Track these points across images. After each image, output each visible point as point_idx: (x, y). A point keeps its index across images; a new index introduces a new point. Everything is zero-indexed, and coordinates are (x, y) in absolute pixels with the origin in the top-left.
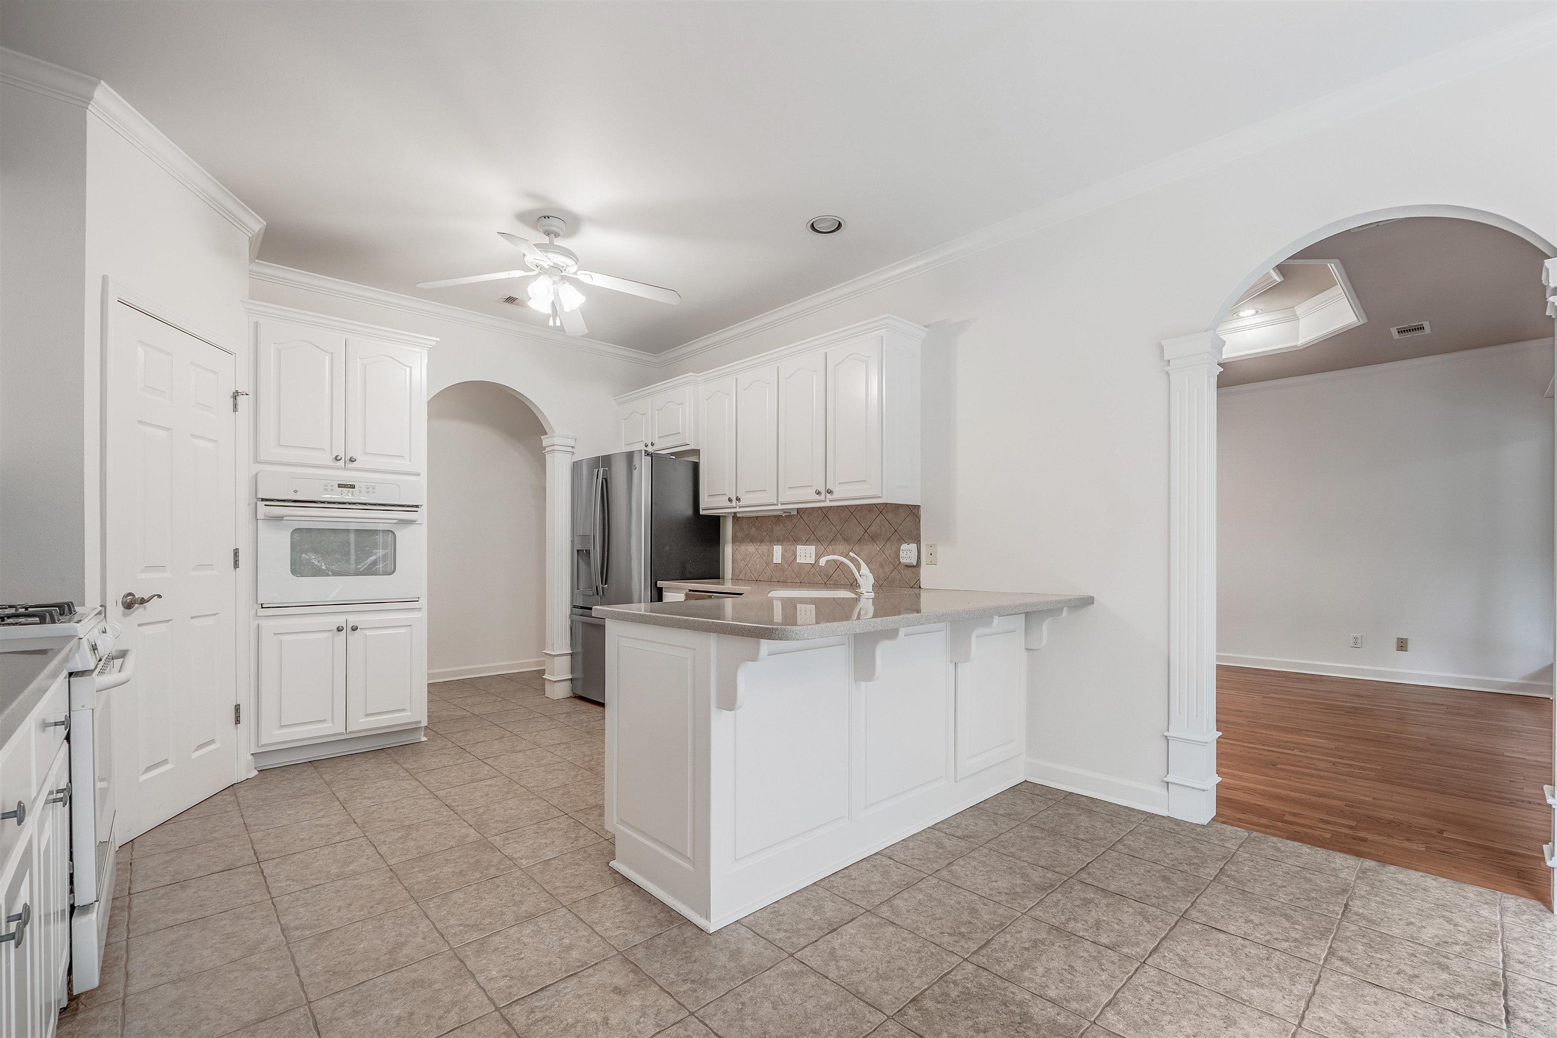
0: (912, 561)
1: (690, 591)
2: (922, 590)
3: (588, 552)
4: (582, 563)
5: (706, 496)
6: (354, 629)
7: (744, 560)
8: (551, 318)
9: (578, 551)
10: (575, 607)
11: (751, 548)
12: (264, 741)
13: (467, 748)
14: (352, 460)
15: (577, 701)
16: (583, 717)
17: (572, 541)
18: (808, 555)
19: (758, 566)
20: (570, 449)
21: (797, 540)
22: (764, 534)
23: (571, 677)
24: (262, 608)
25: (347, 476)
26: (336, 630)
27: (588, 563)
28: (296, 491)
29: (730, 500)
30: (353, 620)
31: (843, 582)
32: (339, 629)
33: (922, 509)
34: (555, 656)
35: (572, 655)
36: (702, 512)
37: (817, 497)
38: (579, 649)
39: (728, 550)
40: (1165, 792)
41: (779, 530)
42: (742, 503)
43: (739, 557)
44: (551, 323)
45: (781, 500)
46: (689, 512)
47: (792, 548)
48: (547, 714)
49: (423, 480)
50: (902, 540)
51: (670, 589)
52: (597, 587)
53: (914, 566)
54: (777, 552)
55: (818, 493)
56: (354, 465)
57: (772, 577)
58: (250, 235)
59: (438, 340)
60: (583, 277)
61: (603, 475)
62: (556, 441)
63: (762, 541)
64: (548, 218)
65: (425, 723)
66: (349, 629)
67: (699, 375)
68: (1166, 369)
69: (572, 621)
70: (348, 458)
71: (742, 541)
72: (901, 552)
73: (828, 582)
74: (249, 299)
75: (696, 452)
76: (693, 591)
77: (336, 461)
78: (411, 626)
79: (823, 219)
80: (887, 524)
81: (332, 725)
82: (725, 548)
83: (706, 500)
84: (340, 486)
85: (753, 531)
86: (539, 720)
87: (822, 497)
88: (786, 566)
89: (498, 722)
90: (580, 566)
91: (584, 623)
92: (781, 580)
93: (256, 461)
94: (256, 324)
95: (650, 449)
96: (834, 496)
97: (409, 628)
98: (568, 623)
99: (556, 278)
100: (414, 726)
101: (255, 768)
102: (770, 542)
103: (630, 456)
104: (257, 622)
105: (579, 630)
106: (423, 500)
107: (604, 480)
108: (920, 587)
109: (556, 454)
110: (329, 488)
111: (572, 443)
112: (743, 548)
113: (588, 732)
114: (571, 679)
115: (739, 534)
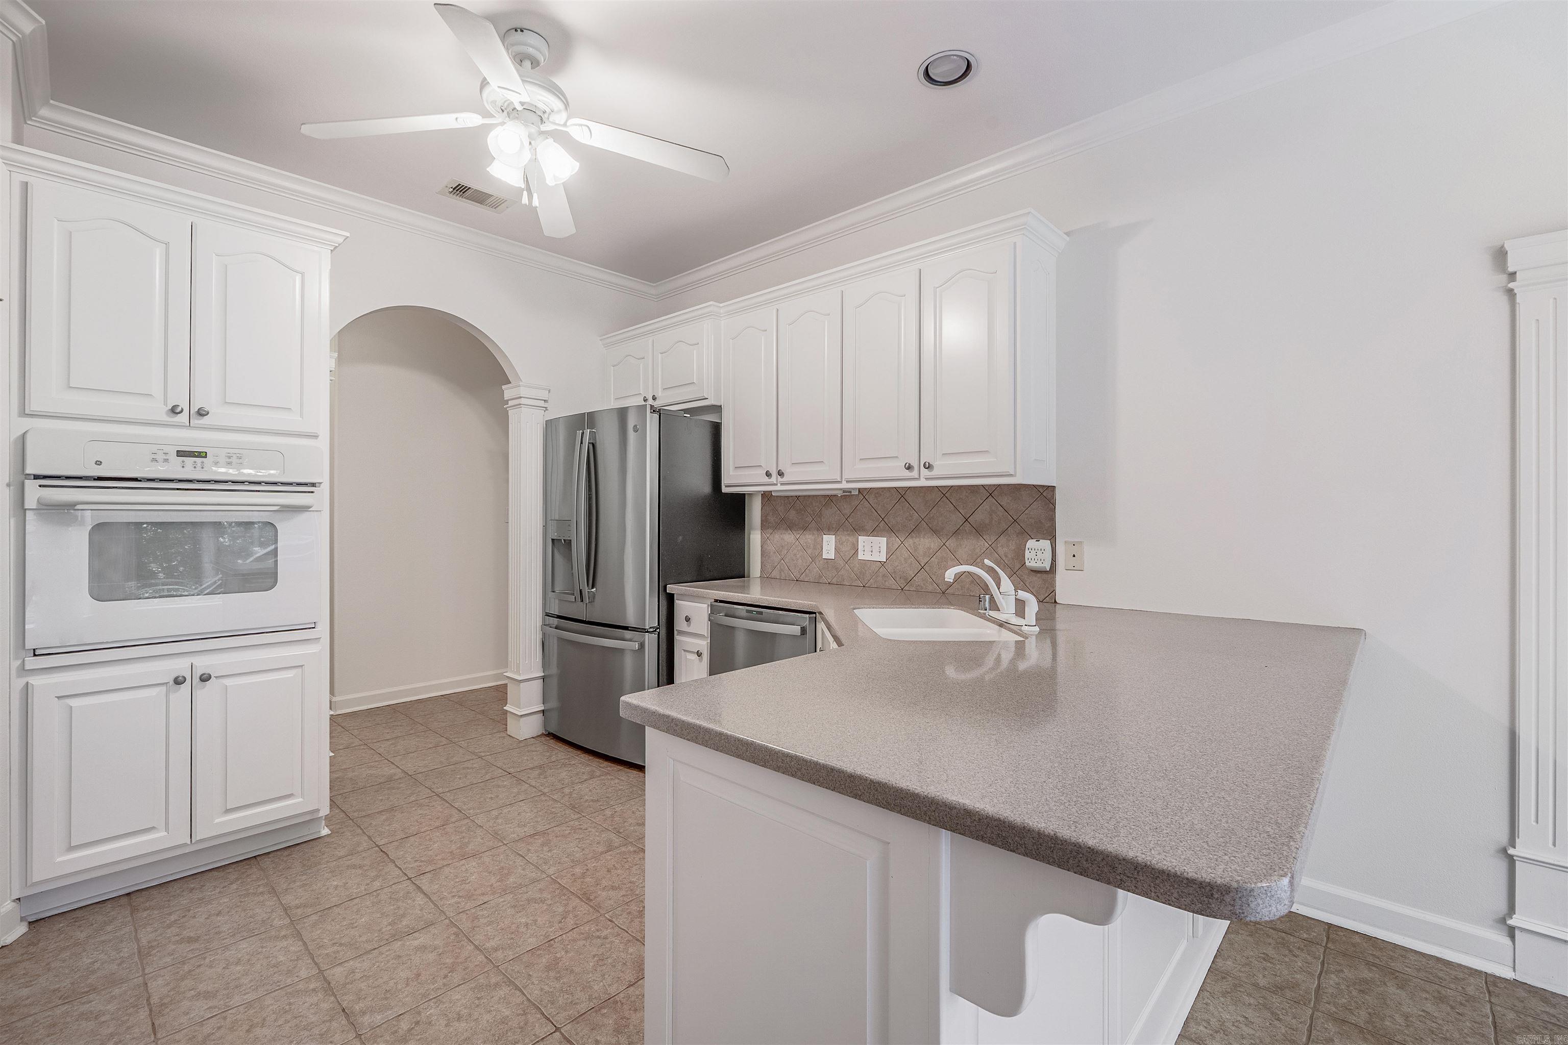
0: (1043, 562)
1: (716, 601)
2: (1057, 606)
3: (568, 543)
4: (558, 556)
5: (731, 468)
6: (205, 678)
7: (779, 552)
8: (525, 193)
9: (553, 540)
10: (548, 615)
11: (789, 537)
12: (38, 875)
13: (391, 850)
14: (201, 413)
15: (552, 742)
16: (564, 774)
17: (545, 527)
18: (876, 550)
19: (800, 561)
20: (542, 403)
21: (859, 529)
22: (809, 519)
23: (543, 708)
24: (35, 655)
25: (192, 438)
26: (172, 682)
27: (569, 557)
28: (99, 463)
29: (768, 474)
30: (203, 664)
31: (930, 588)
32: (178, 681)
33: (1057, 491)
34: (521, 681)
35: (544, 678)
36: (724, 490)
37: (907, 473)
38: (554, 670)
39: (755, 538)
40: (1507, 941)
41: (831, 515)
42: (785, 479)
43: (771, 548)
44: (525, 200)
45: (846, 476)
46: (706, 488)
47: (851, 539)
48: (512, 770)
49: (323, 444)
50: (1026, 534)
51: (685, 596)
52: (581, 591)
53: (1046, 572)
54: (829, 545)
55: (909, 468)
56: (205, 421)
57: (820, 577)
58: (14, 39)
59: (348, 234)
60: (578, 131)
61: (589, 439)
62: (523, 392)
63: (805, 528)
64: (522, 31)
65: (325, 811)
66: (196, 680)
67: (721, 305)
68: (1511, 285)
69: (544, 634)
70: (194, 409)
71: (776, 527)
72: (1027, 552)
73: (906, 588)
74: (14, 142)
75: (717, 409)
76: (721, 601)
77: (172, 415)
78: (302, 666)
79: (945, 58)
80: (1000, 511)
81: (166, 833)
82: (751, 536)
83: (731, 473)
84: (180, 454)
85: (792, 514)
86: (500, 783)
87: (915, 474)
88: (842, 563)
89: (440, 790)
90: (556, 561)
91: (560, 639)
92: (834, 581)
93: (23, 413)
94: (25, 186)
95: (657, 404)
96: (935, 472)
97: (300, 670)
98: (539, 636)
99: (533, 129)
100: (308, 818)
101: (22, 919)
102: (818, 530)
103: (622, 413)
104: (22, 681)
105: (554, 646)
106: (323, 477)
107: (591, 446)
108: (1055, 602)
109: (524, 410)
110: (160, 457)
111: (544, 395)
112: (777, 536)
113: (573, 807)
114: (543, 711)
115: (771, 519)
